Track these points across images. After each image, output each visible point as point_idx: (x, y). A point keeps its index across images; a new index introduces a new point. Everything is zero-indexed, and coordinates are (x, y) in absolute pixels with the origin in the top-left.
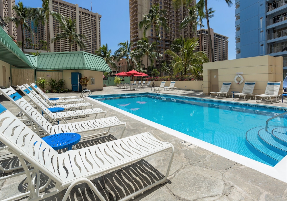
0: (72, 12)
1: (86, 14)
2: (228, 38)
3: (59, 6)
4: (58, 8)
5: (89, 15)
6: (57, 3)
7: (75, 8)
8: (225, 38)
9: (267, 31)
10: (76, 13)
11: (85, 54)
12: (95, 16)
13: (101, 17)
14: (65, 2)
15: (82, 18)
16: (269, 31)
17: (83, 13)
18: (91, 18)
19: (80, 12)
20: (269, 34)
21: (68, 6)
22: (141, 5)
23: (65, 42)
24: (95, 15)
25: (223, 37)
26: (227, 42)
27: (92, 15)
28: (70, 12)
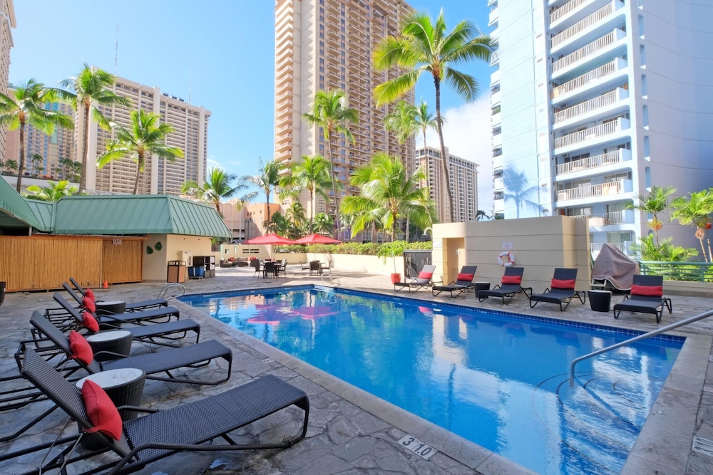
0: (143, 102)
1: (176, 108)
2: (477, 165)
5: (184, 110)
7: (151, 96)
8: (471, 165)
9: (553, 159)
10: (154, 105)
11: (173, 200)
12: (196, 114)
13: (209, 116)
14: (128, 81)
15: (167, 115)
16: (556, 158)
17: (170, 106)
18: (187, 117)
19: (163, 103)
20: (557, 164)
21: (136, 90)
23: (122, 178)
24: (197, 110)
25: (468, 164)
26: (475, 173)
27: (189, 112)
28: (139, 102)
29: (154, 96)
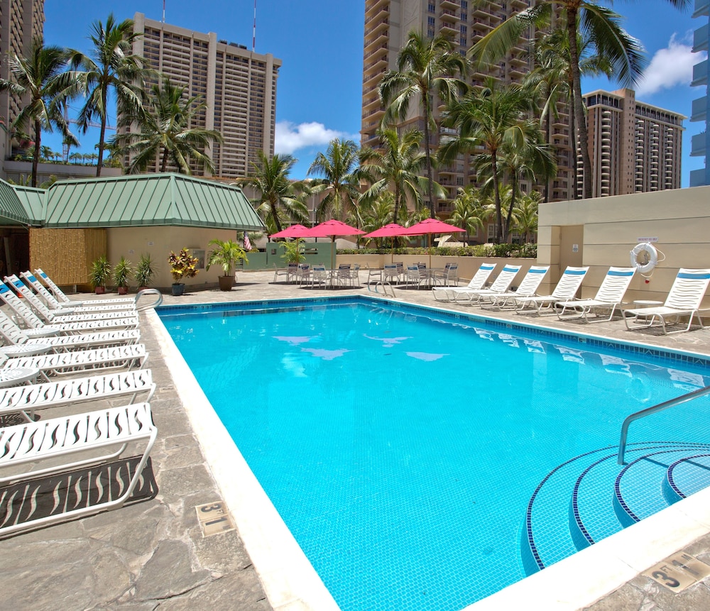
0: (196, 55)
1: (236, 58)
3: (162, 43)
4: (158, 46)
5: (246, 61)
6: (157, 33)
7: (206, 45)
10: (209, 57)
11: (178, 180)
12: (262, 65)
13: (279, 66)
14: (177, 29)
15: (225, 70)
17: (228, 56)
18: (251, 70)
19: (219, 54)
21: (187, 40)
22: (398, 25)
24: (262, 60)
27: (253, 62)
28: (191, 56)
29: (210, 46)
